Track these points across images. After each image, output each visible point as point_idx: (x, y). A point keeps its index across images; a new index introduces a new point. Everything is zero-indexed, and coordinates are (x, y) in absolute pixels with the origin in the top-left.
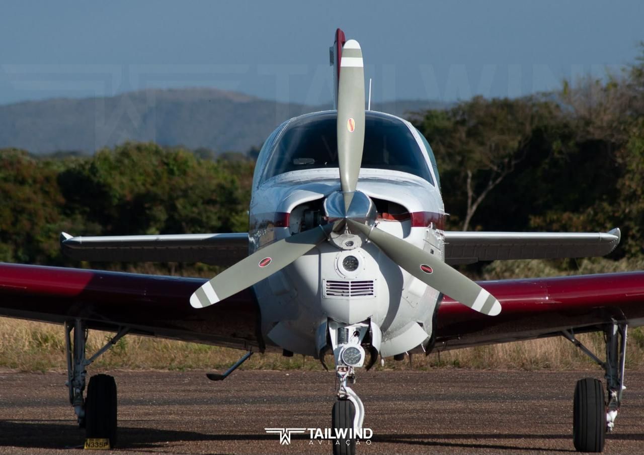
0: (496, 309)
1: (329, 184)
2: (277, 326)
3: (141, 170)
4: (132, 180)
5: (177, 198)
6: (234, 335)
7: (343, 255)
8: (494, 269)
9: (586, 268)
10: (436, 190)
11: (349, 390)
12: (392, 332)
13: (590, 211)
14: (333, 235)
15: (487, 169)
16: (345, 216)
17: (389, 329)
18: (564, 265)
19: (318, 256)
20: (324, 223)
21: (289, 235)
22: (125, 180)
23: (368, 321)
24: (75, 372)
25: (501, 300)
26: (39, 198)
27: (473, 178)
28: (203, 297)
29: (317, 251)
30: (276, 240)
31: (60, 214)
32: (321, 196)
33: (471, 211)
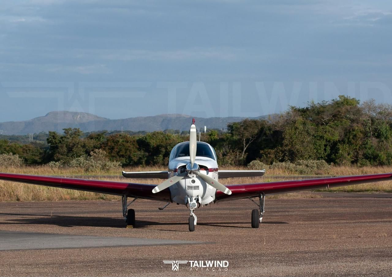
0: (230, 193)
1: (188, 161)
2: (175, 197)
3: (158, 139)
4: (156, 141)
5: (168, 146)
6: (164, 199)
7: (191, 179)
8: (250, 165)
9: (274, 165)
10: (216, 162)
11: (193, 214)
12: (204, 198)
13: (276, 149)
14: (189, 174)
15: (249, 138)
16: (191, 169)
17: (203, 198)
18: (269, 163)
19: (185, 180)
20: (186, 171)
21: (177, 174)
22: (154, 141)
23: (198, 196)
24: (124, 208)
25: (232, 190)
26: (132, 146)
27: (245, 140)
28: (155, 190)
29: (185, 178)
30: (174, 176)
31: (137, 150)
32: (185, 164)
33: (245, 149)
